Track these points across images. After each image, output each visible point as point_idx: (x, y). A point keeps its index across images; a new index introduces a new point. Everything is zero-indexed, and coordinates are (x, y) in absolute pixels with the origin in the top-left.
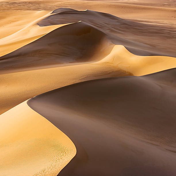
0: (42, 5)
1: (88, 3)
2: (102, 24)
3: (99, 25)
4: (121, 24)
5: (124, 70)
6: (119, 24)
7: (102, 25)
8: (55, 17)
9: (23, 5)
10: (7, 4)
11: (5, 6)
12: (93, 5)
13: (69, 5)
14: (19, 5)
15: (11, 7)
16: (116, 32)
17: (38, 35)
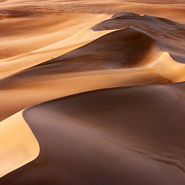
0: (107, 8)
1: (153, 7)
2: (157, 29)
3: (154, 30)
4: (178, 30)
5: (164, 77)
6: (176, 29)
7: (158, 31)
8: (110, 22)
9: (88, 8)
10: (72, 6)
11: (70, 9)
12: (158, 9)
13: (134, 8)
14: (84, 7)
15: (76, 10)
16: (171, 38)
17: (87, 41)
